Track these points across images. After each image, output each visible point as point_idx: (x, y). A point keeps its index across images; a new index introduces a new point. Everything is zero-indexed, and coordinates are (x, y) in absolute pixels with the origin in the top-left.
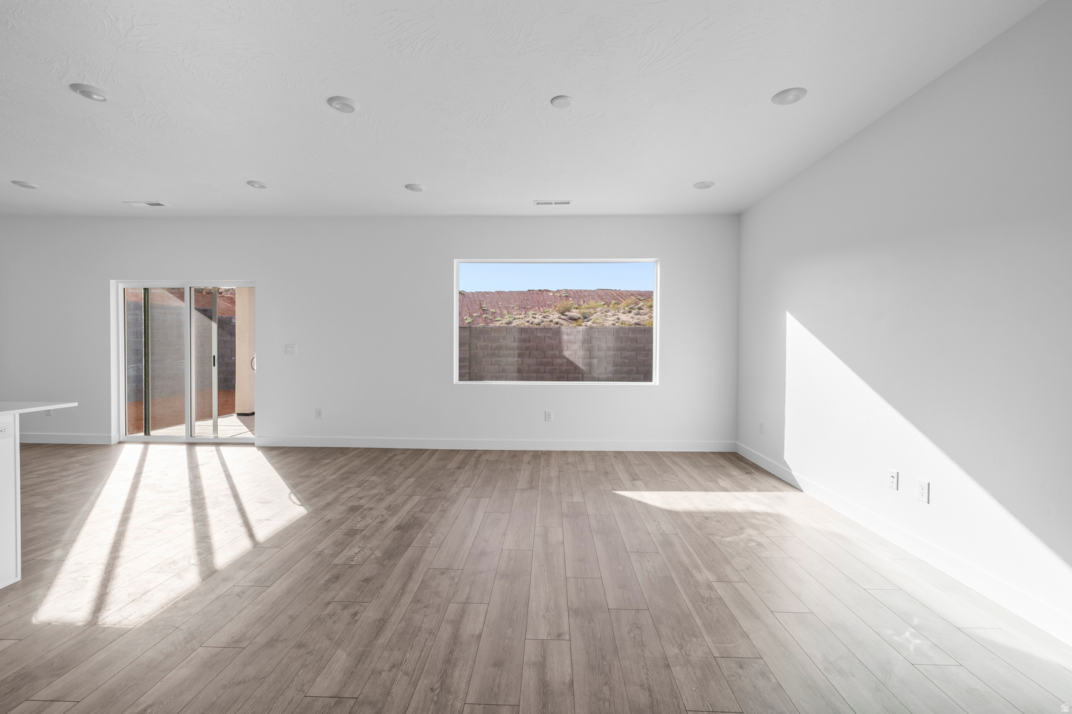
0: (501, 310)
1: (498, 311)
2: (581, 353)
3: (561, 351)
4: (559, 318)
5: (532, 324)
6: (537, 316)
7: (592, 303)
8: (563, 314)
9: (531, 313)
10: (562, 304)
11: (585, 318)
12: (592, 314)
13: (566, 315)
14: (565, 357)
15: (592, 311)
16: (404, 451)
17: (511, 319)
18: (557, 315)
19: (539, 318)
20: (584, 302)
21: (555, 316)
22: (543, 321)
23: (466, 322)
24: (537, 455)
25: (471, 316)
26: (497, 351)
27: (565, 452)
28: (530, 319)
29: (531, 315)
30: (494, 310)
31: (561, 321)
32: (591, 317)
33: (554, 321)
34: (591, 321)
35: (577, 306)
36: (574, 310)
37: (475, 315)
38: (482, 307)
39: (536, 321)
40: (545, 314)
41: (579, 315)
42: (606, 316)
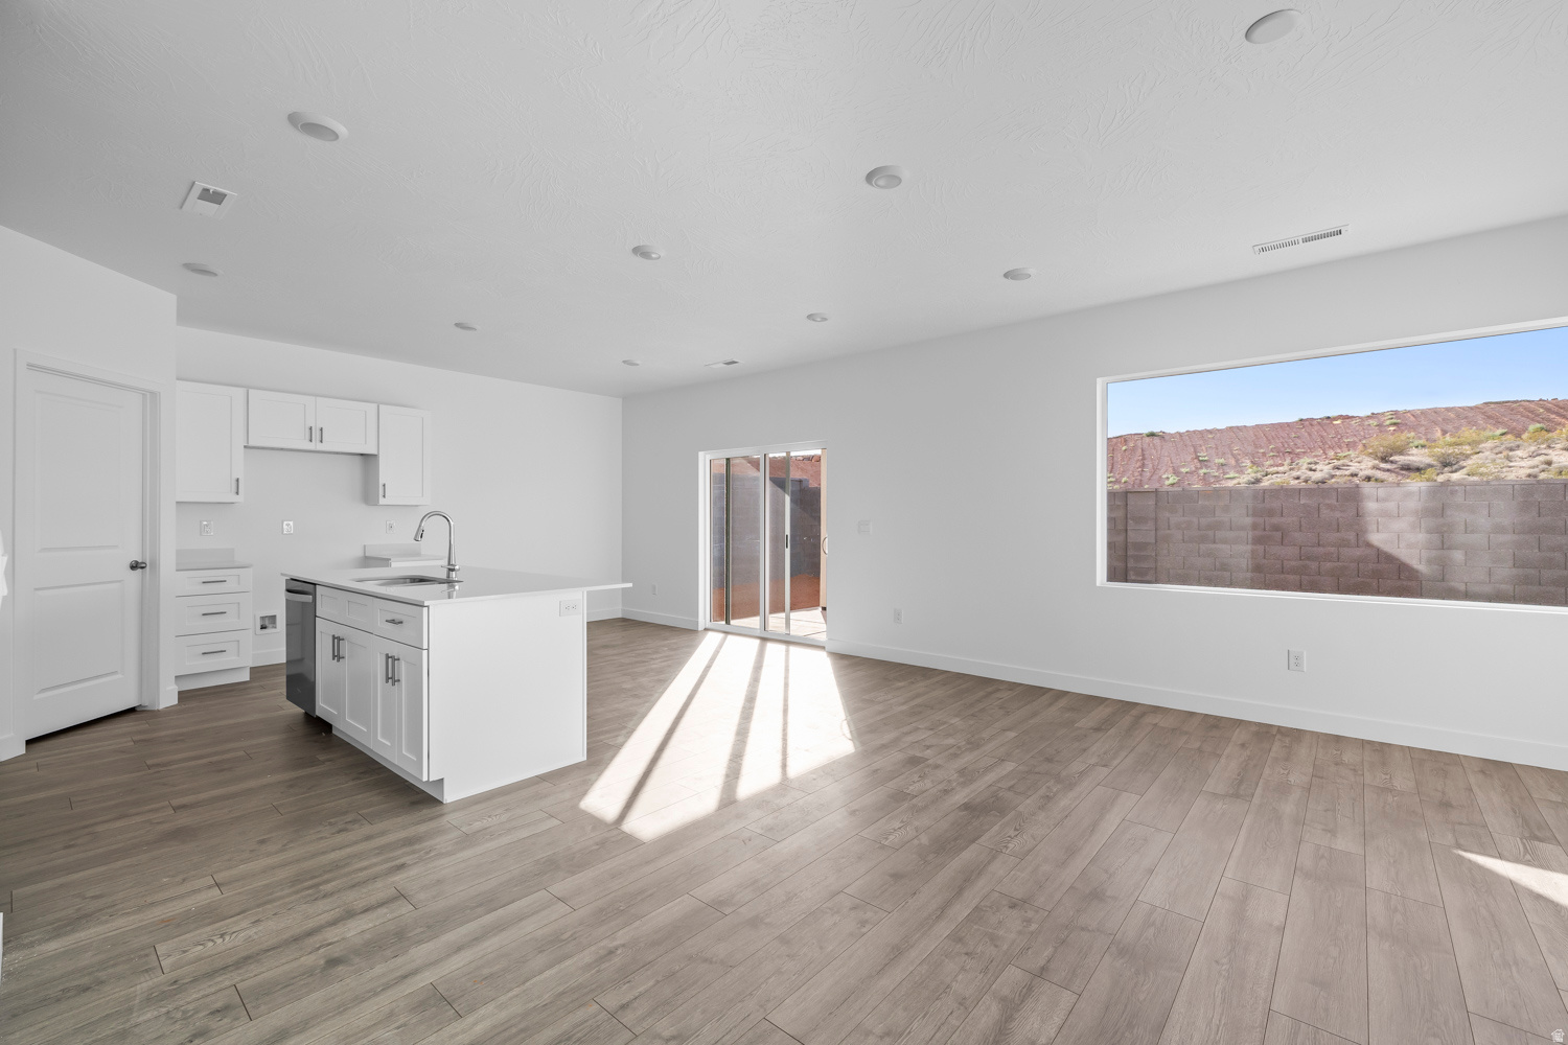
0: (1237, 461)
1: (1233, 462)
2: (1421, 537)
3: (1360, 533)
4: (1375, 467)
5: (1306, 481)
6: (1318, 467)
7: (1468, 433)
8: (1384, 459)
9: (1304, 462)
10: (1378, 443)
11: (1446, 464)
12: (1467, 457)
13: (1392, 462)
14: (1369, 545)
15: (1467, 449)
16: (1013, 686)
17: (1259, 475)
18: (1371, 462)
19: (1323, 470)
20: (1444, 432)
21: (1365, 465)
22: (1333, 476)
23: (1167, 483)
24: (1265, 733)
25: (1176, 472)
26: (1210, 533)
27: (1338, 739)
28: (1303, 472)
29: (1305, 466)
30: (1222, 461)
31: (1379, 474)
32: (1462, 463)
33: (1361, 474)
34: (1464, 471)
35: (1422, 442)
36: (1415, 451)
37: (1184, 470)
38: (1197, 457)
39: (1317, 476)
40: (1337, 463)
41: (1428, 460)
42: (1509, 458)
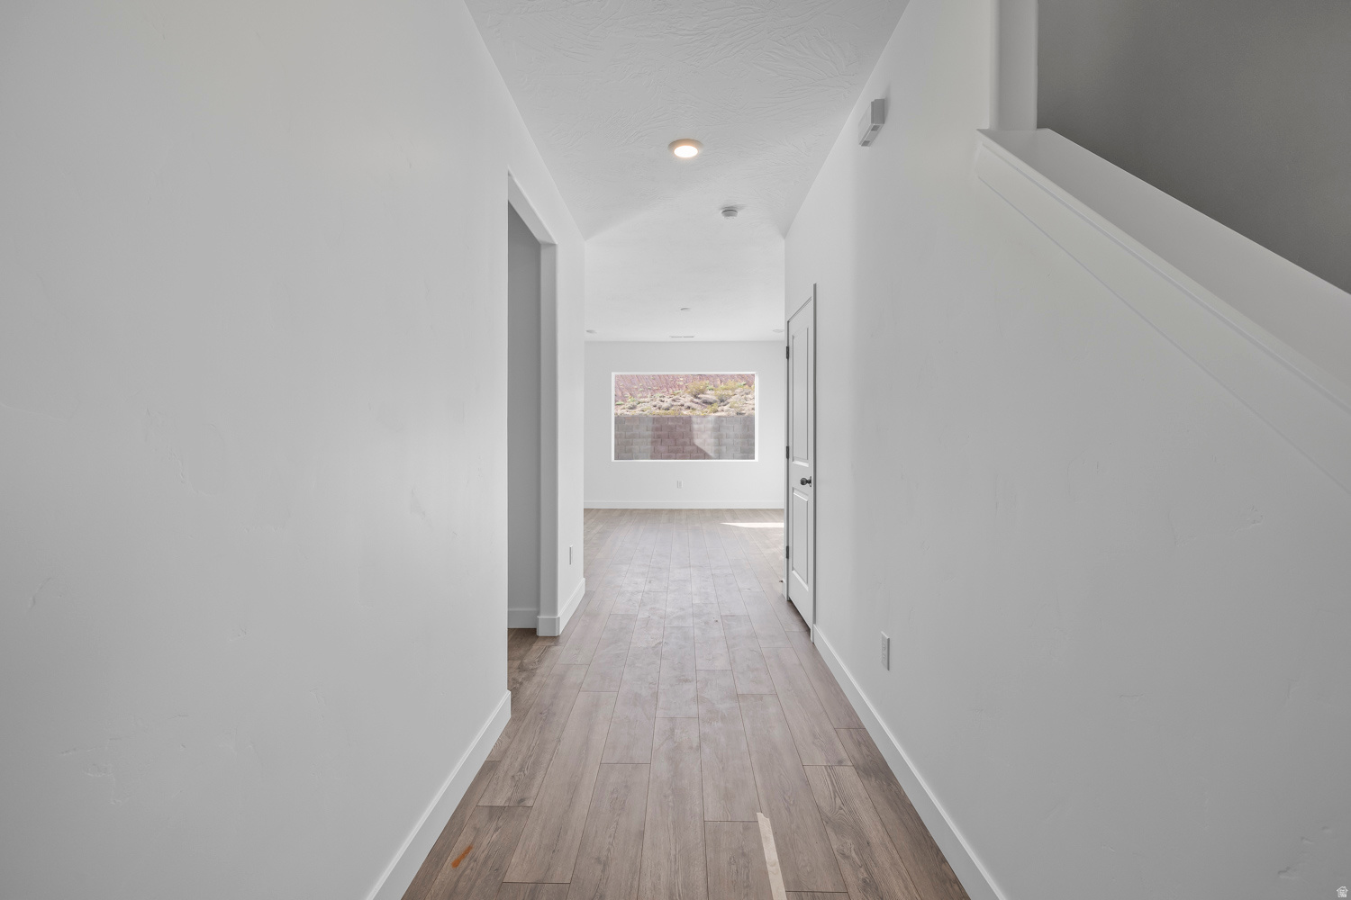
2: (712, 441)
3: (692, 438)
4: (692, 401)
5: (659, 408)
6: (665, 399)
7: (731, 383)
8: (696, 397)
9: (658, 395)
10: (692, 386)
11: (722, 401)
12: (730, 397)
13: (699, 398)
14: (695, 445)
15: (730, 392)
17: (635, 403)
18: (689, 398)
19: (668, 402)
20: (721, 382)
21: (687, 399)
22: (672, 406)
28: (657, 402)
29: (659, 398)
31: (694, 405)
32: (728, 401)
33: (685, 405)
34: (729, 405)
35: (712, 387)
36: (709, 392)
39: (665, 405)
40: (674, 397)
41: (715, 398)
42: (746, 399)
